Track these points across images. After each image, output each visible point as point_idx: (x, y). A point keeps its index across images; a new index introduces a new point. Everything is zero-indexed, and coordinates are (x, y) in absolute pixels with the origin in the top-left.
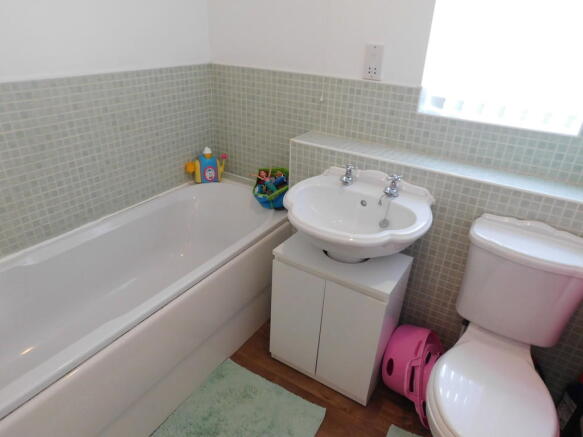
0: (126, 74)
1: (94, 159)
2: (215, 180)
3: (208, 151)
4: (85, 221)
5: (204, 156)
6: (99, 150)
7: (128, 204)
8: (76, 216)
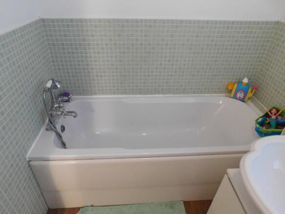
0: (208, 22)
1: (173, 65)
2: (243, 100)
3: (246, 81)
4: (159, 93)
5: (242, 82)
6: (177, 61)
7: (184, 93)
8: (155, 89)
